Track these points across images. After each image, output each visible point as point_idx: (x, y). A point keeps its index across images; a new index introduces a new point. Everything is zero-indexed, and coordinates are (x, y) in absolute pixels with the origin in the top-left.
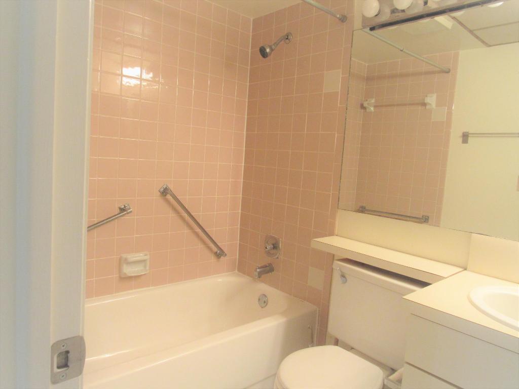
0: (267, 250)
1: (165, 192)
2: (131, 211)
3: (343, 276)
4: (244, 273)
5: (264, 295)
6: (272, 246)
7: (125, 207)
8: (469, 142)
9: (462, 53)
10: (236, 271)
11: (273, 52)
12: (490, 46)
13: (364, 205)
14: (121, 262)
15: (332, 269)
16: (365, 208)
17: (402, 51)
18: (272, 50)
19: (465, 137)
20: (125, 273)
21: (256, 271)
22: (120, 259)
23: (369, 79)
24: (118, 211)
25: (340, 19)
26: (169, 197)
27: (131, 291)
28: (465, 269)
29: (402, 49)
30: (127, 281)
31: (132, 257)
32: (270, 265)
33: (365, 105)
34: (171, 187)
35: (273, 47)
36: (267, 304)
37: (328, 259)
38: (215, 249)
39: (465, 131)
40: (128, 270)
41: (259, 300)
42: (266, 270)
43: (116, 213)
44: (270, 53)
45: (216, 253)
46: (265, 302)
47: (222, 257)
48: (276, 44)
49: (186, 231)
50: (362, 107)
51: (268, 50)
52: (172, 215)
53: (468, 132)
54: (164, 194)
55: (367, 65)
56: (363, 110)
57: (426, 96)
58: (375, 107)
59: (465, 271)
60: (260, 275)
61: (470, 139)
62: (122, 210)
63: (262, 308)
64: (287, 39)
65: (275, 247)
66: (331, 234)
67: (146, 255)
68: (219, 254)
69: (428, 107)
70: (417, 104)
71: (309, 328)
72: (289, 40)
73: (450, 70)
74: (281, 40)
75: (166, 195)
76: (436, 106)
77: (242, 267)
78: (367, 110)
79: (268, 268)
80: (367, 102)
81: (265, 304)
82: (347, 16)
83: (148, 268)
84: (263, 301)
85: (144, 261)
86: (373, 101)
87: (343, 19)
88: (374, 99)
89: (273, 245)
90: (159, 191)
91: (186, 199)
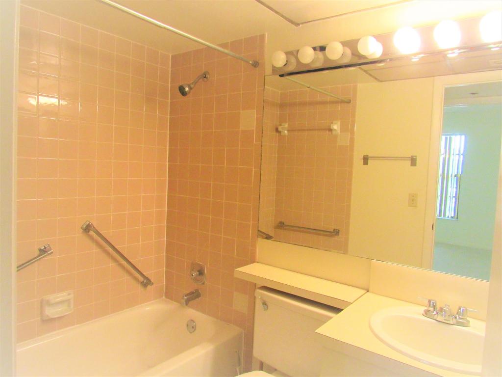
0: (194, 277)
1: (87, 229)
2: (52, 252)
3: (265, 304)
4: (172, 299)
5: (192, 320)
6: (198, 273)
7: (45, 248)
8: (369, 163)
9: (360, 86)
10: (164, 297)
11: (191, 91)
12: (381, 81)
13: (283, 221)
14: (43, 304)
15: (255, 297)
16: (283, 224)
17: (308, 88)
18: (190, 88)
19: (366, 160)
20: (48, 316)
21: (183, 298)
22: (42, 302)
23: (282, 106)
24: (37, 253)
25: (253, 65)
26: (92, 233)
27: (54, 333)
28: (368, 291)
29: (309, 86)
30: (49, 323)
31: (55, 298)
32: (197, 290)
33: (280, 129)
34: (95, 223)
35: (192, 86)
36: (195, 330)
37: (250, 287)
38: (141, 279)
39: (365, 154)
40: (50, 312)
41: (187, 325)
42: (193, 297)
43: (36, 256)
44: (189, 92)
45: (143, 282)
46: (193, 327)
47: (149, 286)
48: (195, 83)
49: (112, 264)
50: (277, 130)
51: (187, 89)
52: (96, 250)
53: (368, 156)
54: (87, 230)
55: (280, 92)
56: (278, 134)
57: (332, 123)
58: (288, 131)
59: (368, 293)
60: (187, 302)
61: (370, 161)
62: (43, 251)
63: (191, 333)
64: (205, 77)
65: (201, 273)
66: (253, 261)
67: (69, 294)
68: (146, 282)
69: (334, 132)
70: (325, 129)
71: (236, 352)
72: (207, 78)
73: (350, 100)
74: (200, 79)
75: (88, 232)
76: (341, 132)
77: (169, 294)
78: (282, 134)
79: (195, 295)
80: (281, 127)
81: (194, 329)
82: (259, 62)
83: (72, 307)
84: (192, 326)
85: (68, 300)
86: (286, 126)
87: (256, 64)
88: (287, 124)
89: (198, 271)
90: (81, 228)
91: (109, 233)
